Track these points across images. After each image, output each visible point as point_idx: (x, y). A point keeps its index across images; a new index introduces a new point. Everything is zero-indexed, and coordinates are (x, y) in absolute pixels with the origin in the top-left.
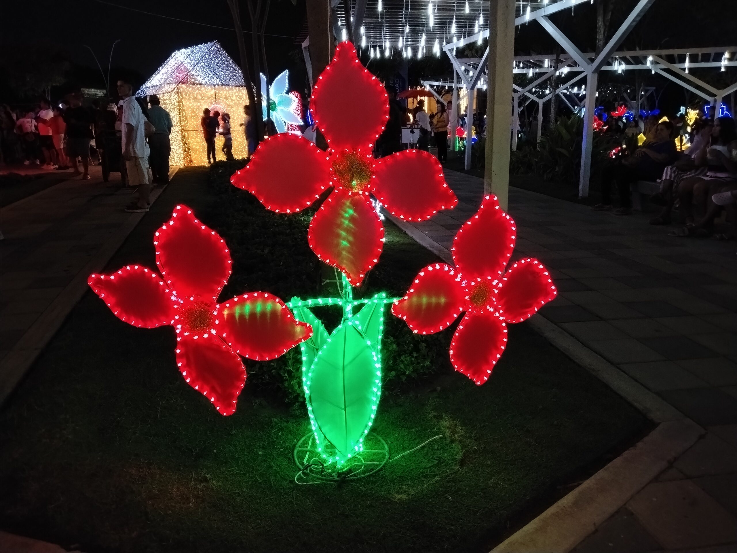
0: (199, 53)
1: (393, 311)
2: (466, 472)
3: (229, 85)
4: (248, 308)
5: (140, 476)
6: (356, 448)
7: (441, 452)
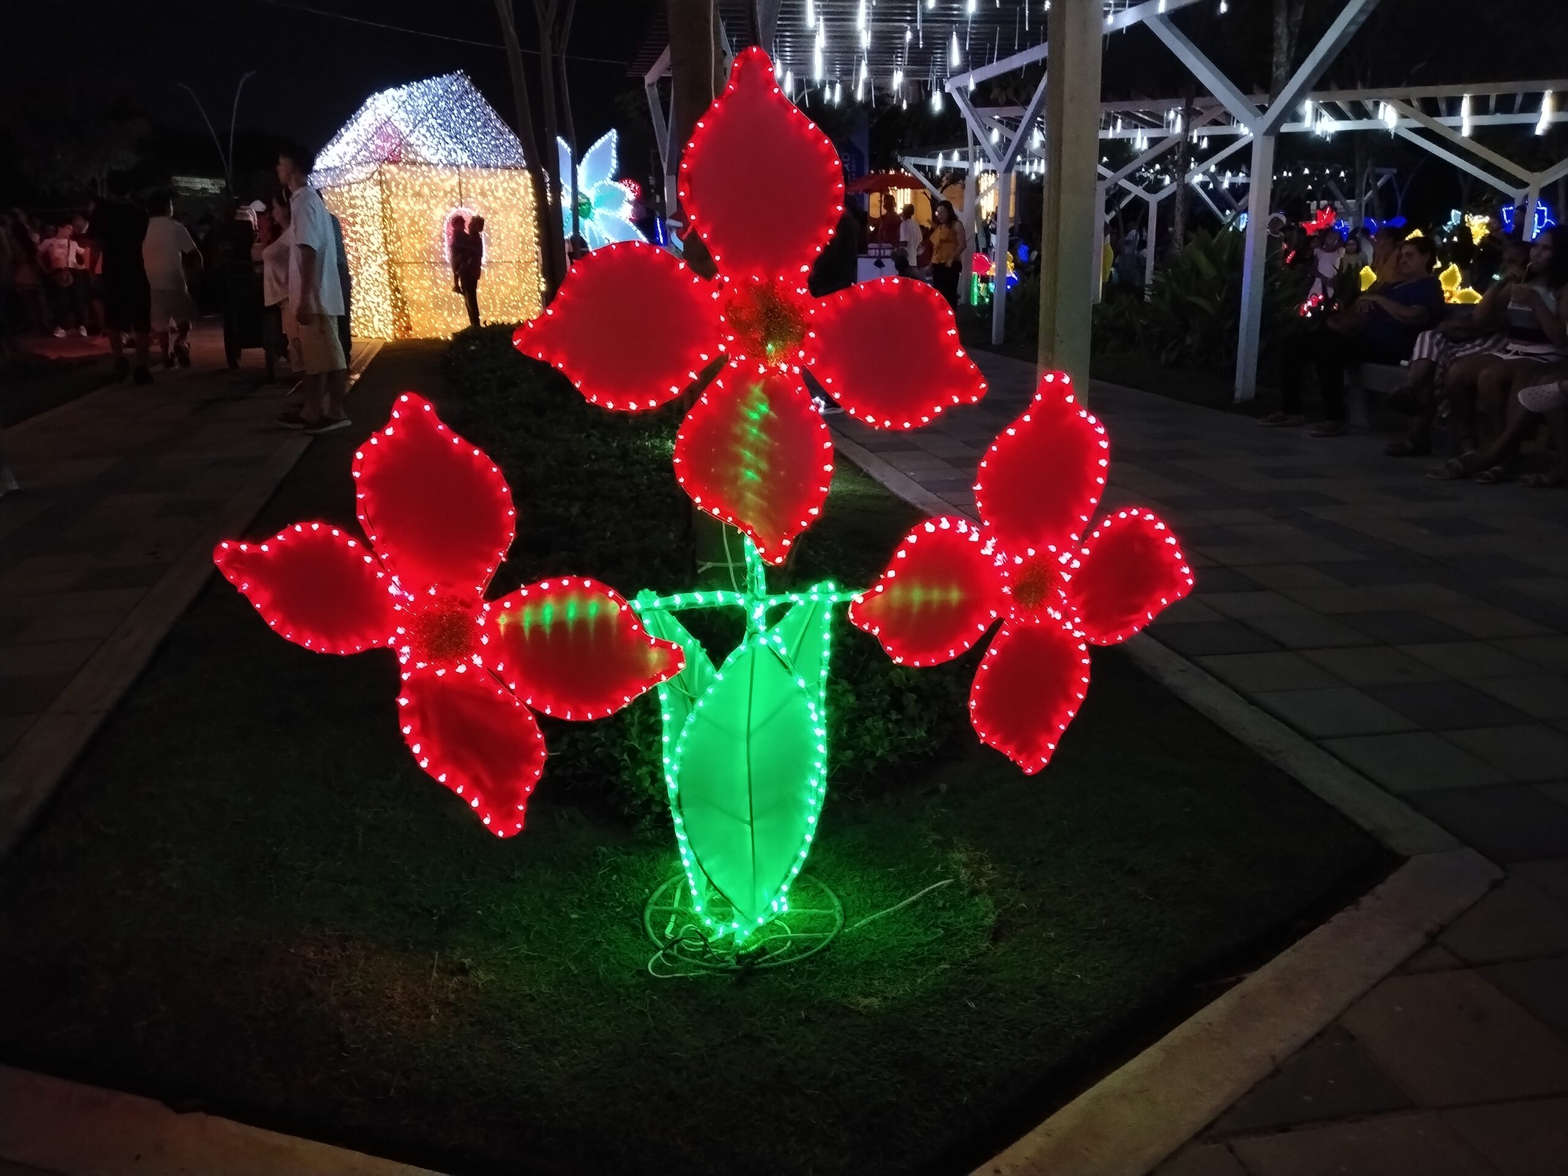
0: (426, 98)
1: (851, 616)
2: (1004, 954)
3: (488, 166)
4: (548, 612)
5: (325, 961)
6: (775, 905)
7: (952, 913)
